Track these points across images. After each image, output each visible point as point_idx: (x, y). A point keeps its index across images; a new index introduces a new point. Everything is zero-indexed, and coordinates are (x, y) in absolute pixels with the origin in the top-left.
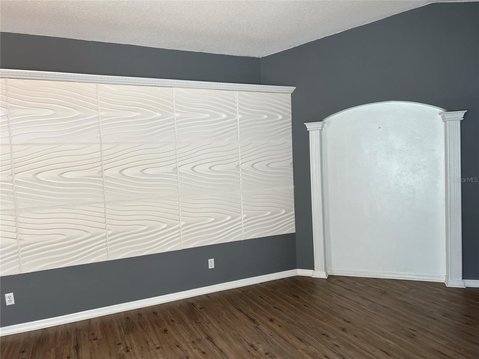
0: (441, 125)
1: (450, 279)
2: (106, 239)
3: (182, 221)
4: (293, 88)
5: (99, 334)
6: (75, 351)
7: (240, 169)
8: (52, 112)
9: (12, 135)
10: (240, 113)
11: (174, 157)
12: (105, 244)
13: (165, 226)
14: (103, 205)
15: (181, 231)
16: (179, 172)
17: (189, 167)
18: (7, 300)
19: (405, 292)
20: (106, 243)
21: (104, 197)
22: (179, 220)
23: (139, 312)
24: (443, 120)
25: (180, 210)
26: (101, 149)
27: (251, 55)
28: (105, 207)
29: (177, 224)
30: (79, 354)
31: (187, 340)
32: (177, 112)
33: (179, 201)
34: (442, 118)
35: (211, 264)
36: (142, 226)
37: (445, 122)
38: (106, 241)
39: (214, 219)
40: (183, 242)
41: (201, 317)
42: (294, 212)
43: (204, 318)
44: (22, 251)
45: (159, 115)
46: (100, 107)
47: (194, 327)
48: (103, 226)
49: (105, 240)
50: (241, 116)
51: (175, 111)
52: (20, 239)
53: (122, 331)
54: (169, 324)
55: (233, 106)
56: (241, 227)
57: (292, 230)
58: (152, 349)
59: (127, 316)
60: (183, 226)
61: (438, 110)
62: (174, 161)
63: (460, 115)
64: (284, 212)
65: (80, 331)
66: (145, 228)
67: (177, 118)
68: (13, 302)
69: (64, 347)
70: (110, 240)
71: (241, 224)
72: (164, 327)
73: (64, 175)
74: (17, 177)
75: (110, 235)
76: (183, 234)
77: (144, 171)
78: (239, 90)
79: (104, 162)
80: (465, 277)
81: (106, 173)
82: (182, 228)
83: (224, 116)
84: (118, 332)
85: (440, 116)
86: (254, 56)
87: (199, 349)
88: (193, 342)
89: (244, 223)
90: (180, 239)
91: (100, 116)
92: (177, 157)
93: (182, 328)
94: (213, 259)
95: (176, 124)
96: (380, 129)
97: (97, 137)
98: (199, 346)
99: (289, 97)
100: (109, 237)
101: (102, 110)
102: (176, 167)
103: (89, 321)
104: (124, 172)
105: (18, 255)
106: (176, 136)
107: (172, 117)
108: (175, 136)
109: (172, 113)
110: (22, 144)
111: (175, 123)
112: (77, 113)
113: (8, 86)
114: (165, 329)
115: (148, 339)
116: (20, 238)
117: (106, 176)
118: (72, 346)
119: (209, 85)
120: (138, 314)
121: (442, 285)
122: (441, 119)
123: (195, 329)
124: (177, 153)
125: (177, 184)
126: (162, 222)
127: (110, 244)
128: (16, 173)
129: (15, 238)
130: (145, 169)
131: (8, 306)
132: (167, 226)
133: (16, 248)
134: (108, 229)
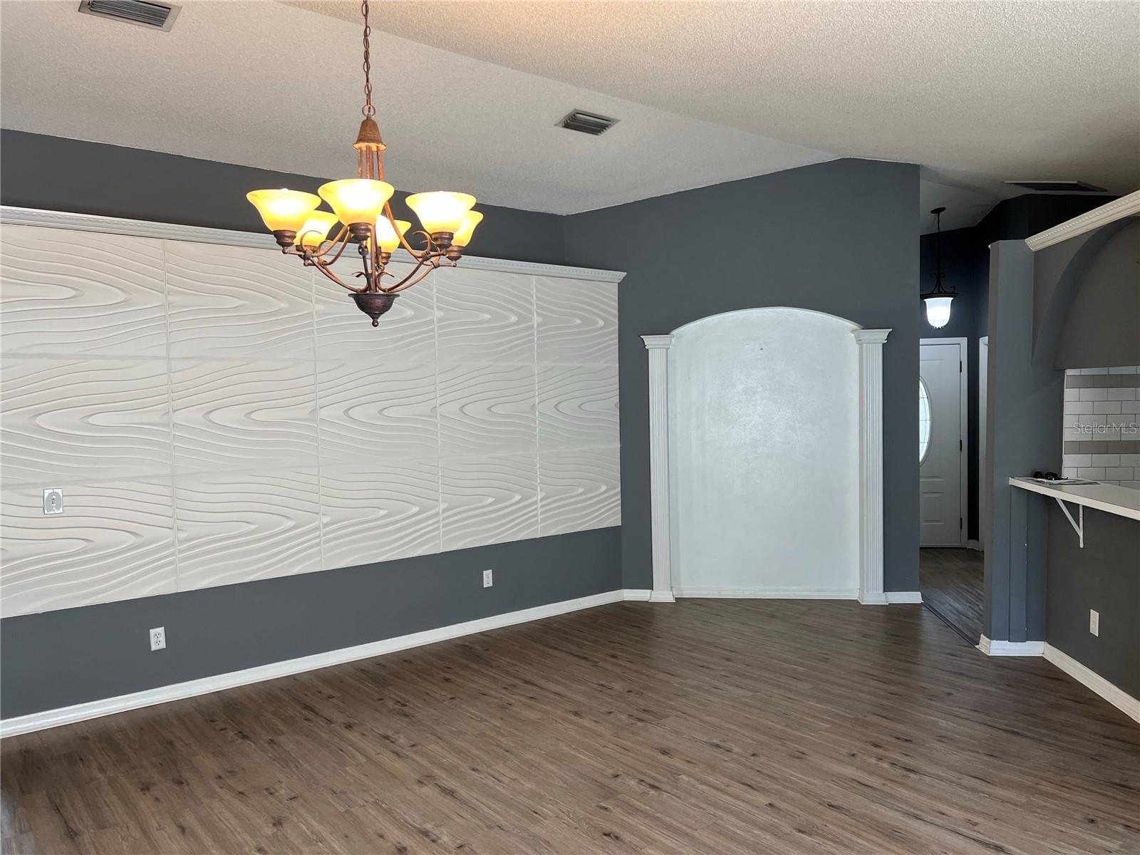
0: (854, 349)
1: (865, 592)
2: (318, 532)
3: (442, 501)
4: (623, 274)
5: (331, 692)
6: (310, 712)
7: (537, 413)
8: (237, 302)
9: (171, 341)
10: (538, 314)
11: (433, 388)
12: (317, 541)
13: (415, 509)
14: (315, 471)
15: (441, 520)
16: (440, 415)
17: (456, 406)
18: (152, 640)
19: (803, 614)
20: (319, 540)
21: (318, 457)
22: (438, 501)
24: (857, 341)
25: (440, 482)
26: (315, 370)
27: (551, 211)
28: (318, 475)
29: (434, 507)
30: (321, 714)
32: (439, 308)
33: (438, 466)
34: (856, 338)
35: (488, 578)
36: (379, 510)
37: (861, 345)
38: (319, 536)
39: (494, 499)
40: (444, 539)
41: (495, 660)
42: (619, 489)
43: (501, 661)
44: (180, 552)
46: (317, 296)
47: (493, 672)
48: (315, 508)
50: (540, 319)
51: (435, 307)
52: (178, 530)
54: (446, 672)
55: (527, 301)
56: (536, 515)
57: (615, 520)
60: (444, 511)
61: (850, 325)
62: (432, 395)
63: (882, 335)
64: (604, 488)
65: (289, 690)
66: (382, 512)
67: (439, 320)
68: (163, 645)
69: (285, 710)
70: (325, 534)
71: (536, 509)
72: (441, 676)
73: (253, 416)
74: (178, 418)
75: (326, 525)
76: (444, 526)
77: (385, 412)
78: (536, 273)
79: (319, 394)
80: (887, 588)
81: (323, 414)
82: (442, 513)
83: (514, 318)
85: (853, 335)
86: (555, 213)
89: (542, 507)
90: (440, 533)
91: (316, 312)
92: (438, 388)
94: (491, 571)
95: (437, 331)
96: (761, 352)
97: (309, 349)
99: (614, 289)
100: (324, 528)
101: (318, 301)
102: (435, 405)
104: (351, 413)
105: (174, 557)
106: (437, 351)
107: (431, 318)
108: (435, 352)
110: (186, 359)
111: (436, 329)
112: (278, 305)
113: (166, 253)
114: (445, 678)
116: (180, 528)
117: (321, 419)
119: (492, 263)
121: (855, 603)
122: (854, 339)
123: (496, 674)
124: (438, 382)
125: (437, 435)
126: (410, 503)
127: (327, 541)
128: (175, 409)
129: (171, 526)
130: (386, 408)
131: (154, 651)
132: (419, 511)
133: (171, 545)
134: (323, 514)
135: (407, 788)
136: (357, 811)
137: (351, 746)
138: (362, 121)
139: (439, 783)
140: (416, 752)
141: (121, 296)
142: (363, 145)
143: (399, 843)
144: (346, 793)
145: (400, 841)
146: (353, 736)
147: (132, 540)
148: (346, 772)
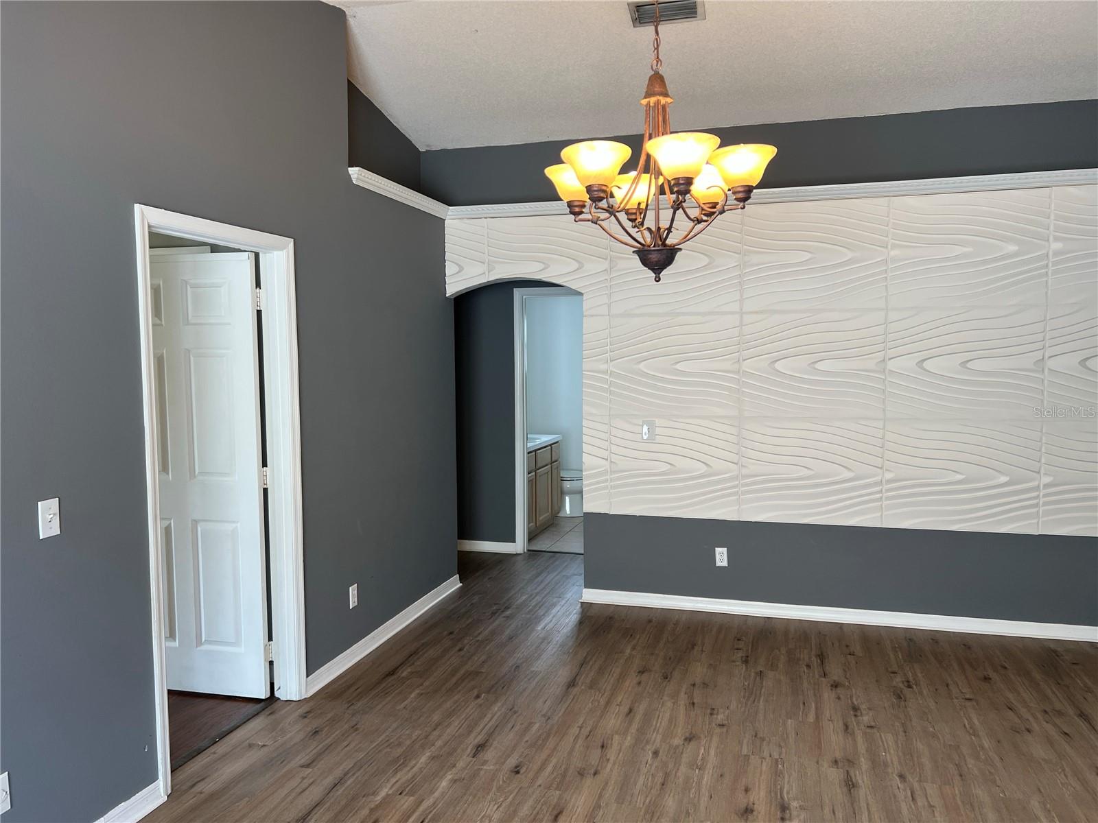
2: (881, 488)
3: (1045, 474)
5: (858, 649)
6: (819, 661)
8: (808, 256)
9: (744, 298)
11: (1040, 337)
12: (879, 496)
13: (1004, 479)
14: (880, 424)
15: (1041, 496)
16: (1049, 369)
17: (1076, 358)
18: (718, 557)
20: (881, 495)
21: (884, 410)
22: (1039, 472)
23: (935, 637)
25: (1043, 450)
26: (886, 319)
28: (884, 429)
29: (1032, 480)
30: (826, 666)
31: (1032, 705)
32: (1056, 239)
33: (1041, 431)
36: (955, 474)
38: (881, 491)
40: (1045, 519)
41: (1072, 677)
43: (1079, 681)
44: (743, 485)
45: (1012, 248)
46: (893, 241)
47: (1052, 690)
48: (878, 462)
49: (878, 488)
51: (1051, 239)
52: (742, 466)
53: (900, 657)
54: (996, 670)
58: (957, 698)
59: (910, 638)
60: (1047, 486)
62: (1039, 345)
65: (825, 635)
66: (959, 477)
67: (1056, 253)
68: (726, 564)
69: (800, 651)
70: (888, 491)
72: (985, 673)
73: (818, 366)
74: (746, 366)
75: (889, 481)
76: (1045, 504)
77: (969, 365)
79: (889, 345)
81: (891, 365)
82: (1044, 488)
84: (892, 656)
87: (1055, 725)
88: (1045, 712)
90: (1038, 512)
91: (891, 259)
92: (1047, 338)
93: (1024, 684)
95: (1052, 266)
97: (881, 298)
98: (1058, 721)
100: (886, 484)
101: (894, 247)
102: (1041, 358)
103: (840, 626)
104: (927, 365)
105: (738, 490)
106: (1049, 292)
107: (1044, 252)
108: (1046, 293)
109: (1046, 243)
110: (756, 313)
111: (1050, 264)
112: (849, 255)
113: (744, 217)
114: (987, 676)
115: (950, 681)
116: (744, 464)
117: (890, 370)
118: (813, 652)
120: (932, 639)
123: (1054, 693)
124: (1048, 329)
125: (1043, 394)
126: (997, 471)
127: (889, 498)
128: (744, 358)
129: (736, 462)
130: (971, 360)
131: (719, 567)
132: (1008, 481)
133: (736, 478)
134: (887, 470)
135: (818, 763)
136: (754, 760)
137: (816, 704)
138: (650, 75)
139: (852, 774)
140: (865, 734)
141: (705, 261)
142: (653, 100)
143: (754, 804)
144: (763, 740)
145: (756, 802)
146: (828, 695)
147: (704, 469)
148: (784, 724)
